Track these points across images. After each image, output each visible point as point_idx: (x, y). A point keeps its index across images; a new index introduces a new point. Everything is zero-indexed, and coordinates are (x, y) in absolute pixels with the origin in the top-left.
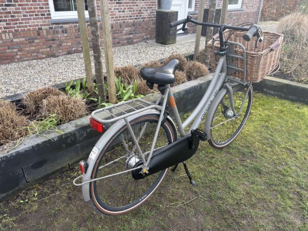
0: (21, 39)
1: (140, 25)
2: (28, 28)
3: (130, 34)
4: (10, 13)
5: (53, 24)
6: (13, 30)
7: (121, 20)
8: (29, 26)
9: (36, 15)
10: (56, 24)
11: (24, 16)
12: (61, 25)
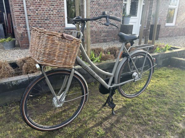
1: (111, 32)
3: (105, 37)
4: (46, 23)
5: (66, 30)
7: (101, 29)
9: (58, 25)
10: (67, 30)
11: (53, 25)
12: (69, 30)
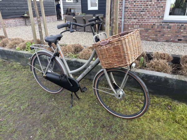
0: (142, 29)
2: (148, 23)
4: (142, 15)
5: (163, 22)
6: (140, 24)
8: (149, 22)
9: (155, 17)
10: (165, 22)
11: (148, 17)
12: (168, 24)
